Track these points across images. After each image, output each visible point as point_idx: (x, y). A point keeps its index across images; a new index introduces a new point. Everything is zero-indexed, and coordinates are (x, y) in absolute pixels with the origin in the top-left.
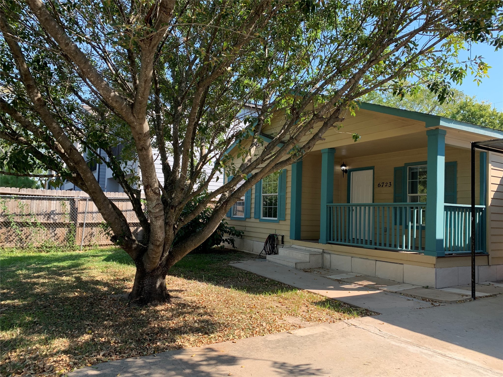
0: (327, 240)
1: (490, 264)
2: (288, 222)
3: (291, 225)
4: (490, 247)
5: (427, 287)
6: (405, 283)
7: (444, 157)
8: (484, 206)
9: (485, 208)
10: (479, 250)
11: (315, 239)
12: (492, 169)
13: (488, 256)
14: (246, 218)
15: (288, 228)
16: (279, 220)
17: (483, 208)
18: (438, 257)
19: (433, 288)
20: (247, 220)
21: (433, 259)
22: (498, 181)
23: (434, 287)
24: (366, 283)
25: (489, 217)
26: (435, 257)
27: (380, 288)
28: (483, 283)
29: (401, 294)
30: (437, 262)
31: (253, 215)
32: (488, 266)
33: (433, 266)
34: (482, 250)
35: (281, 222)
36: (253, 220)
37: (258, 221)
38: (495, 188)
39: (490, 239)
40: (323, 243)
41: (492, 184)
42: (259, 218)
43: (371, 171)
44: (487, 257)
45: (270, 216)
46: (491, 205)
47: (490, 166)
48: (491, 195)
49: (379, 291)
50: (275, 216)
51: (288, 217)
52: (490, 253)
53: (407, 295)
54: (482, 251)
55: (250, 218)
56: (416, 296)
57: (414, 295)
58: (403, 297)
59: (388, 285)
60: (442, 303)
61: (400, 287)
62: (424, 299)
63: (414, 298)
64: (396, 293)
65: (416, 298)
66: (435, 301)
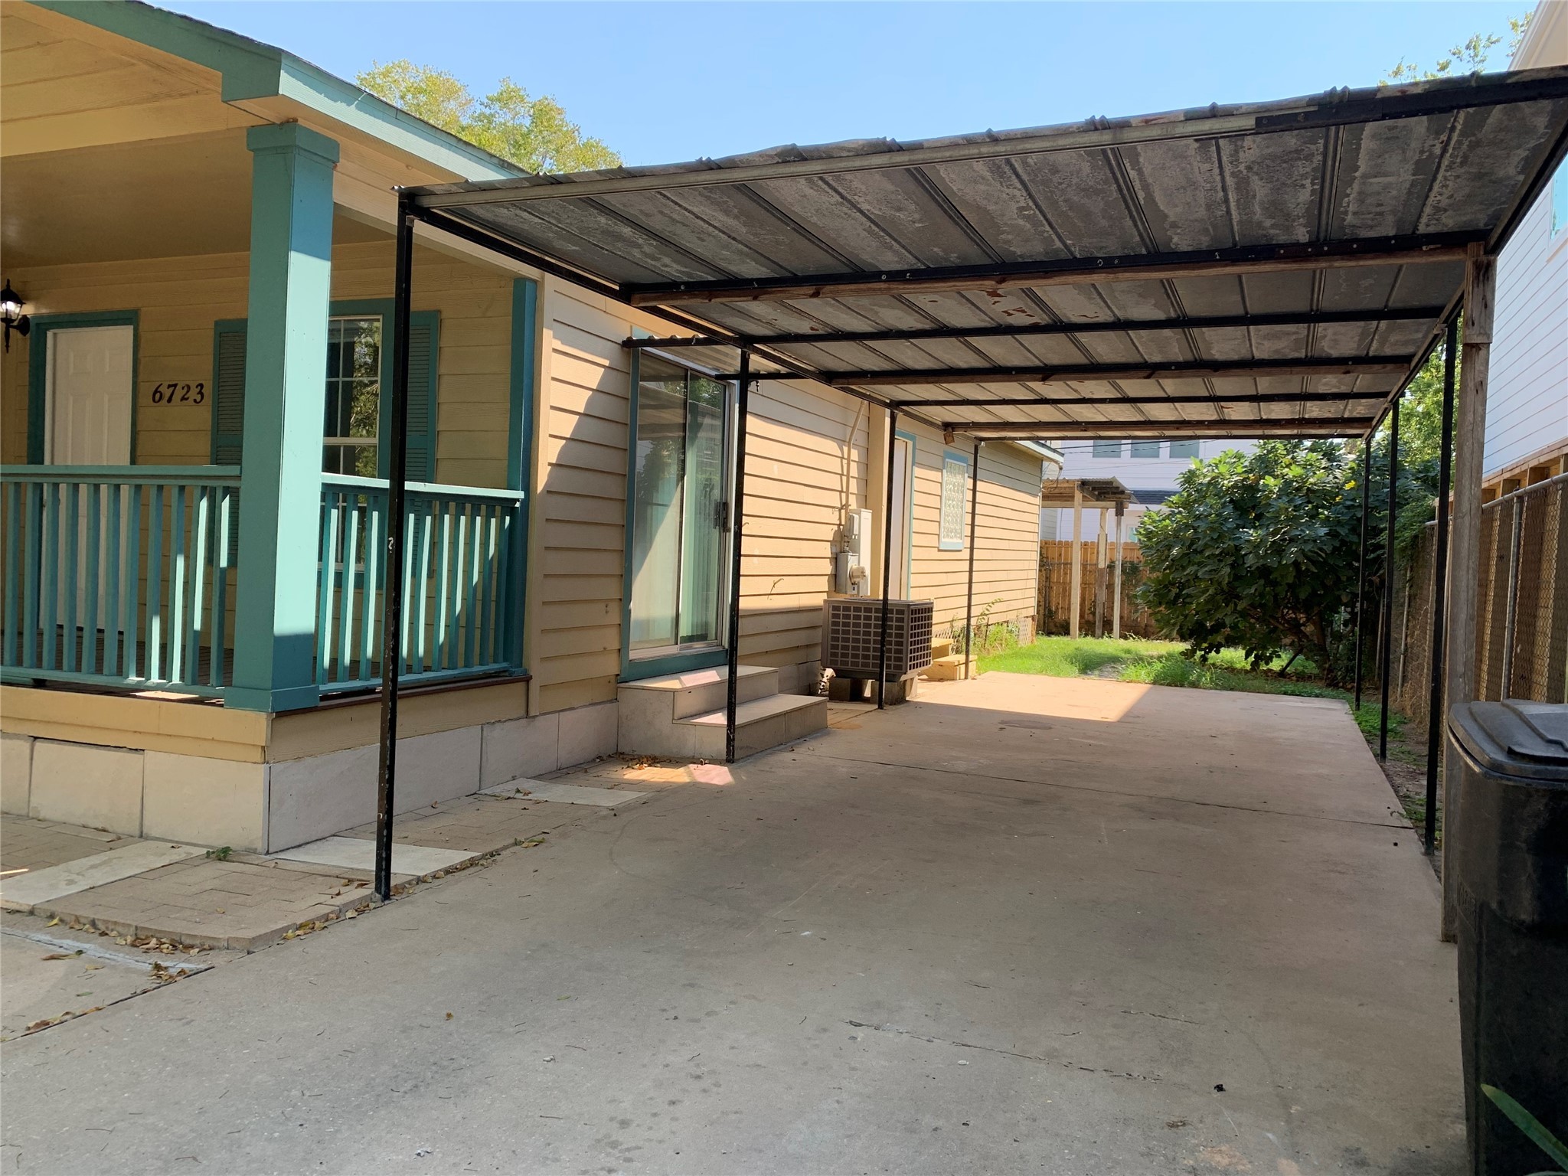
1: (532, 714)
4: (537, 646)
5: (223, 854)
6: (147, 838)
7: (326, 266)
8: (519, 494)
9: (526, 502)
10: (495, 662)
12: (555, 350)
13: (527, 679)
17: (516, 500)
18: (281, 715)
19: (255, 852)
21: (254, 724)
22: (579, 401)
23: (260, 846)
25: (538, 536)
26: (264, 715)
28: (497, 790)
29: (52, 916)
30: (273, 734)
32: (524, 721)
33: (258, 755)
34: (505, 660)
38: (567, 425)
39: (536, 618)
41: (553, 408)
44: (522, 686)
46: (549, 492)
47: (549, 340)
48: (548, 452)
52: (539, 672)
53: (72, 924)
54: (505, 665)
56: (115, 923)
57: (106, 922)
58: (47, 938)
59: (34, 865)
60: (211, 952)
61: (93, 867)
62: (139, 941)
63: (103, 934)
64: (32, 913)
65: (114, 933)
66: (188, 941)
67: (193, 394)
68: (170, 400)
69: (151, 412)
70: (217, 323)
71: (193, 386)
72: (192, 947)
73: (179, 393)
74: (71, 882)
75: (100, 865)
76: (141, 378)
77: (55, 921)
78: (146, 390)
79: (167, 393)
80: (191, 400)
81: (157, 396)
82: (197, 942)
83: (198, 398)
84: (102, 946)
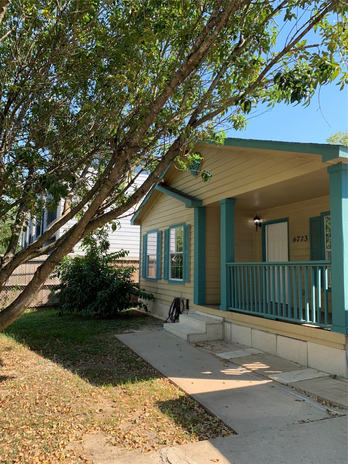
0: (227, 307)
2: (192, 284)
3: (194, 287)
5: (335, 377)
6: (310, 368)
11: (216, 305)
14: (157, 279)
15: (192, 291)
16: (184, 282)
19: (344, 378)
20: (159, 281)
21: (342, 338)
24: (256, 366)
27: (269, 376)
29: (293, 387)
31: (163, 276)
35: (187, 285)
36: (163, 281)
37: (166, 282)
40: (224, 310)
42: (168, 279)
43: (286, 223)
45: (177, 277)
49: (265, 382)
50: (181, 278)
51: (192, 278)
53: (299, 391)
55: (161, 279)
56: (311, 393)
57: (309, 393)
58: (293, 394)
59: (284, 371)
60: (343, 410)
61: (298, 374)
62: (320, 401)
63: (308, 396)
64: (287, 385)
65: (311, 396)
66: (334, 404)
67: (304, 239)
68: (298, 241)
69: (293, 244)
70: (310, 219)
71: (304, 236)
72: (336, 406)
73: (300, 239)
74: (294, 378)
75: (300, 374)
76: (290, 236)
77: (294, 389)
78: (292, 238)
79: (297, 239)
80: (304, 241)
81: (294, 240)
82: (338, 405)
83: (306, 239)
84: (309, 400)
